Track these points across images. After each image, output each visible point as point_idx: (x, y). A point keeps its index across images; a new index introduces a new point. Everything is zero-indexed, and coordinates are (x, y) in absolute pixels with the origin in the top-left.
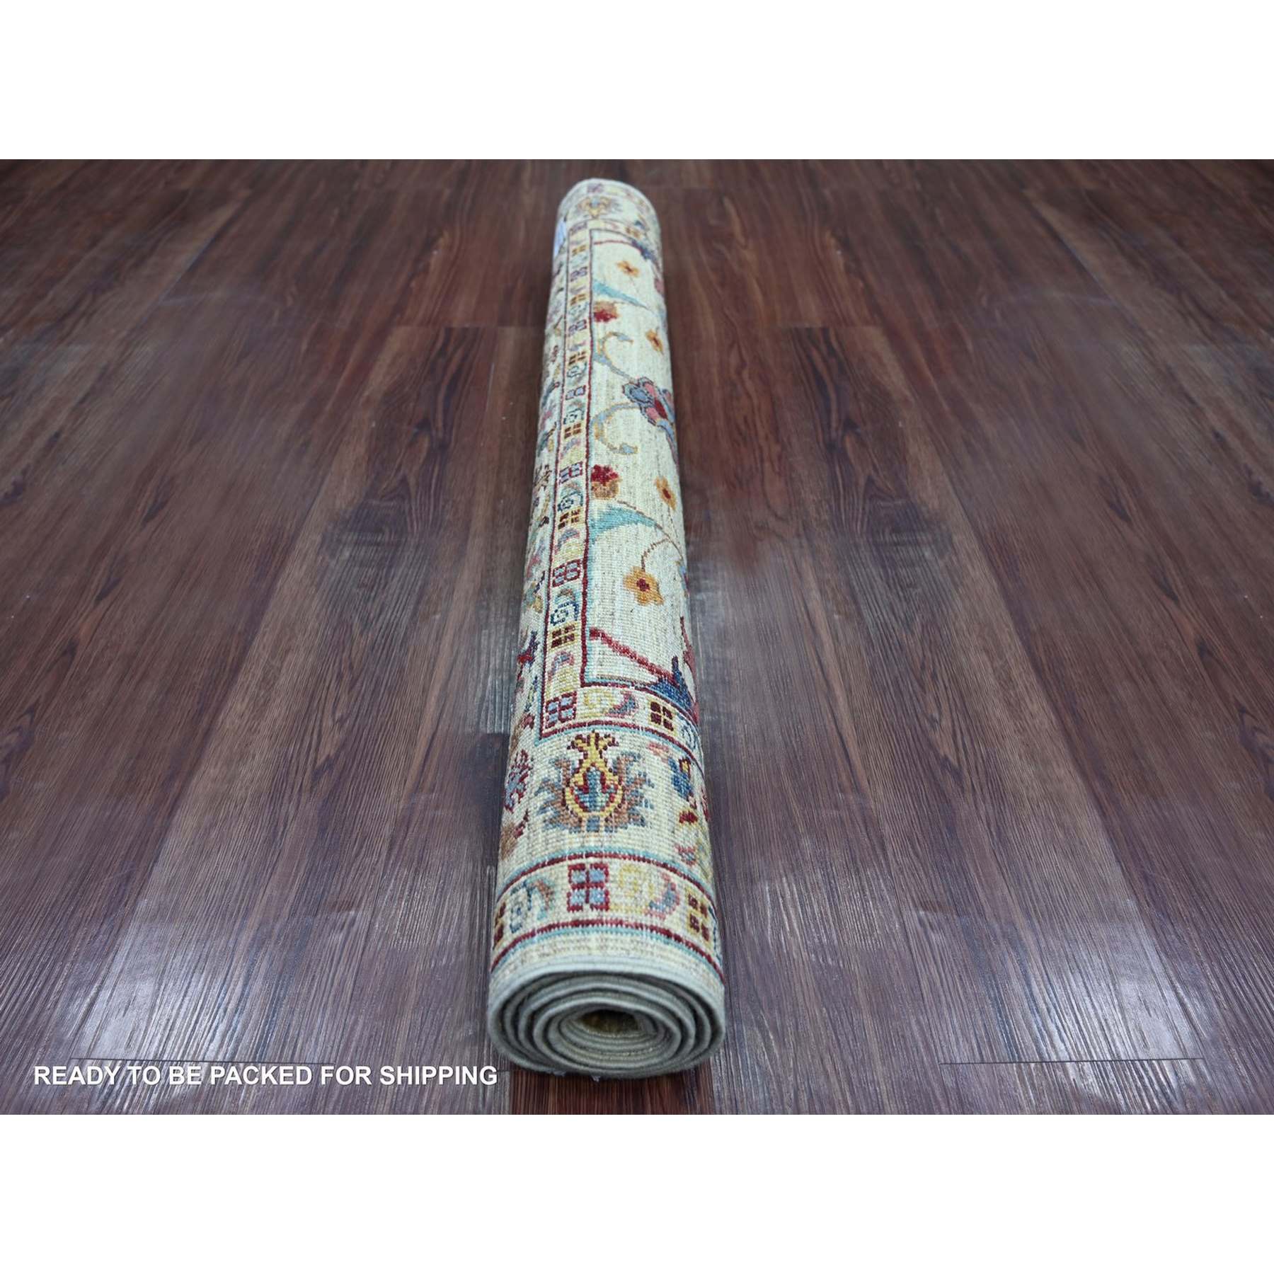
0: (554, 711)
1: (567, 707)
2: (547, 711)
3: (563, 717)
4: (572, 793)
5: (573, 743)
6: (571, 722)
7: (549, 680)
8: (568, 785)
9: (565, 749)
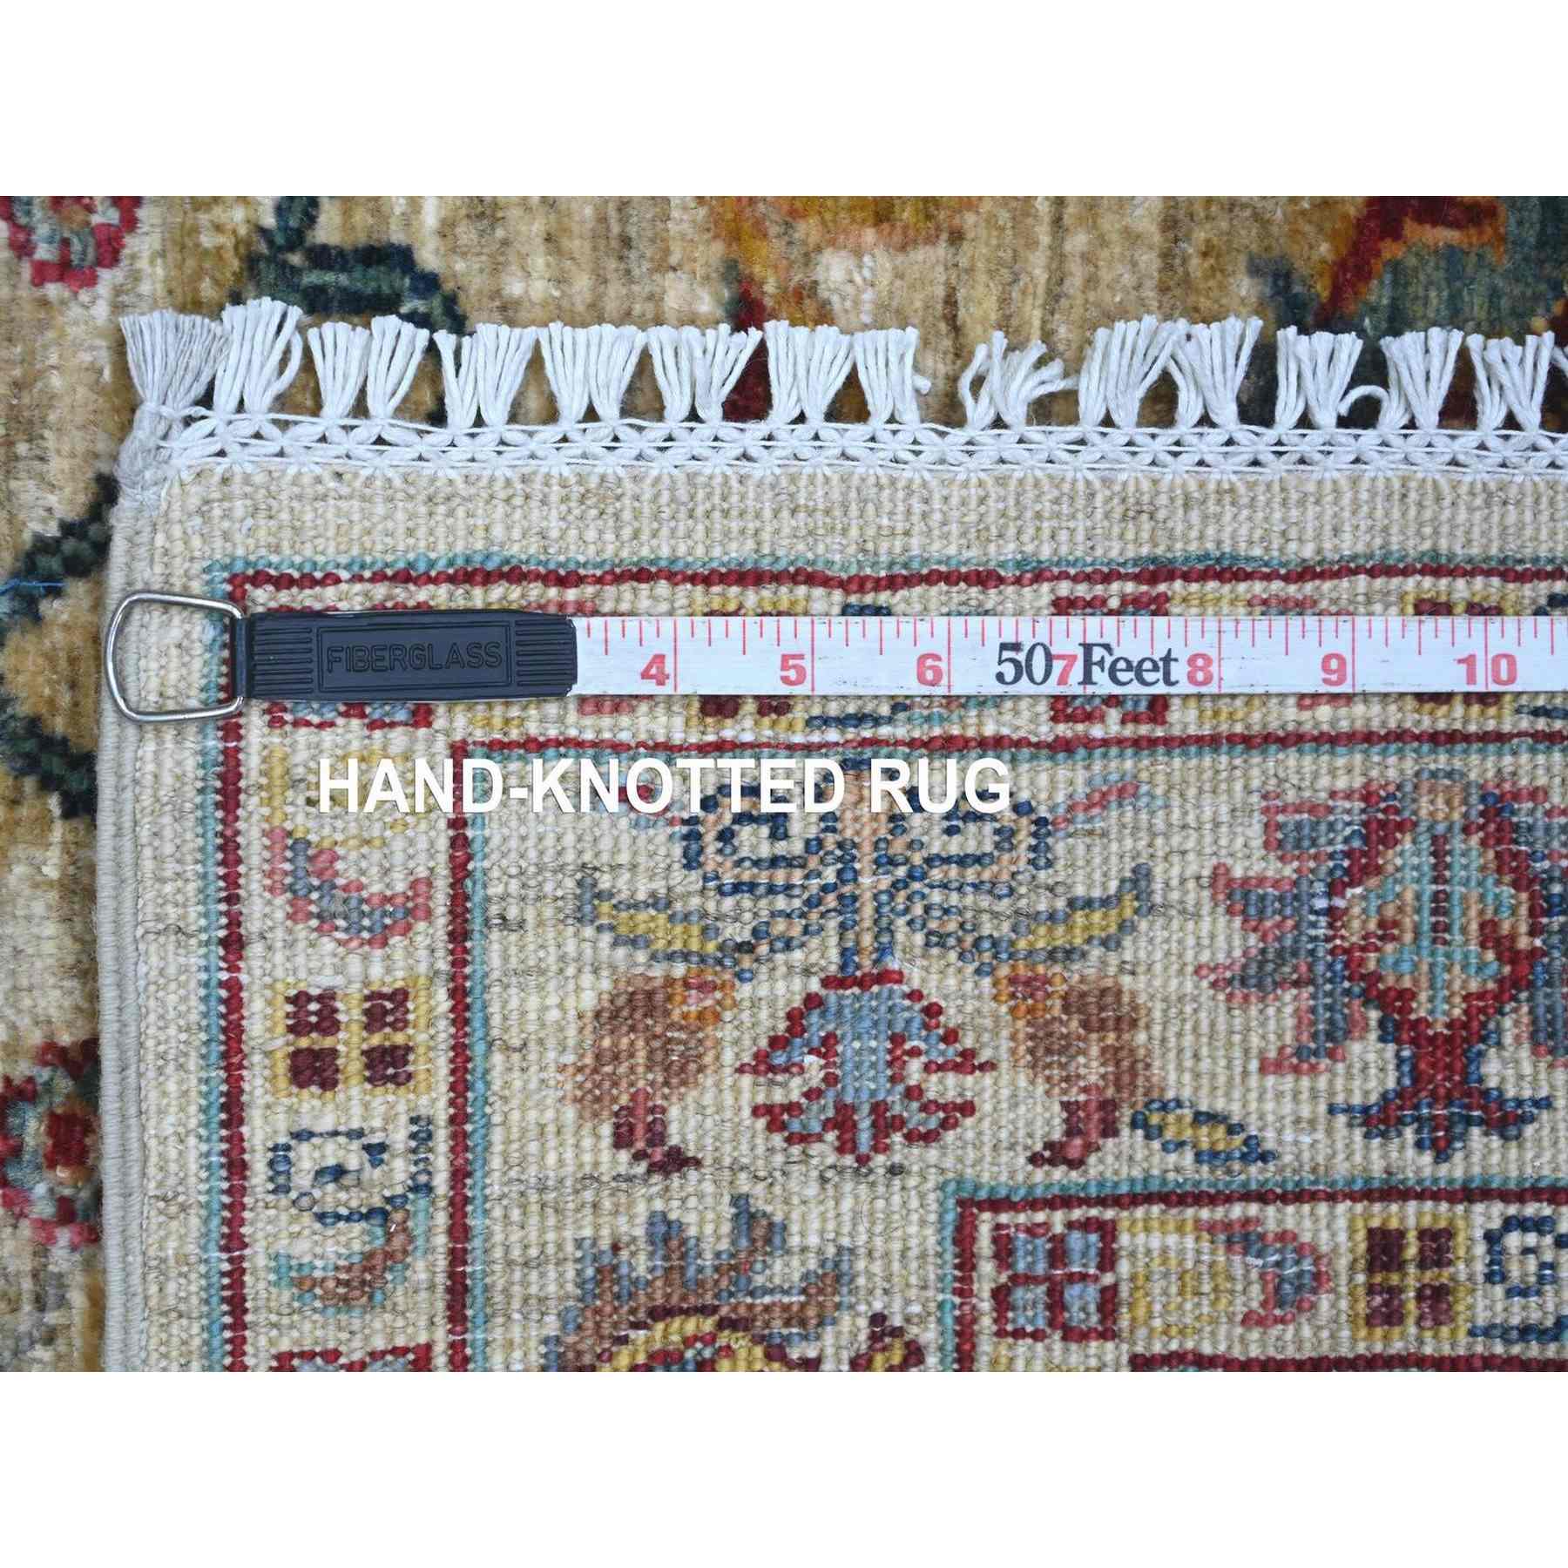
0: (1058, 1253)
1: (1056, 1304)
2: (1070, 1225)
3: (1020, 1295)
4: (688, 1342)
5: (897, 1332)
6: (986, 1323)
7: (1211, 1228)
8: (722, 1325)
9: (878, 1306)
